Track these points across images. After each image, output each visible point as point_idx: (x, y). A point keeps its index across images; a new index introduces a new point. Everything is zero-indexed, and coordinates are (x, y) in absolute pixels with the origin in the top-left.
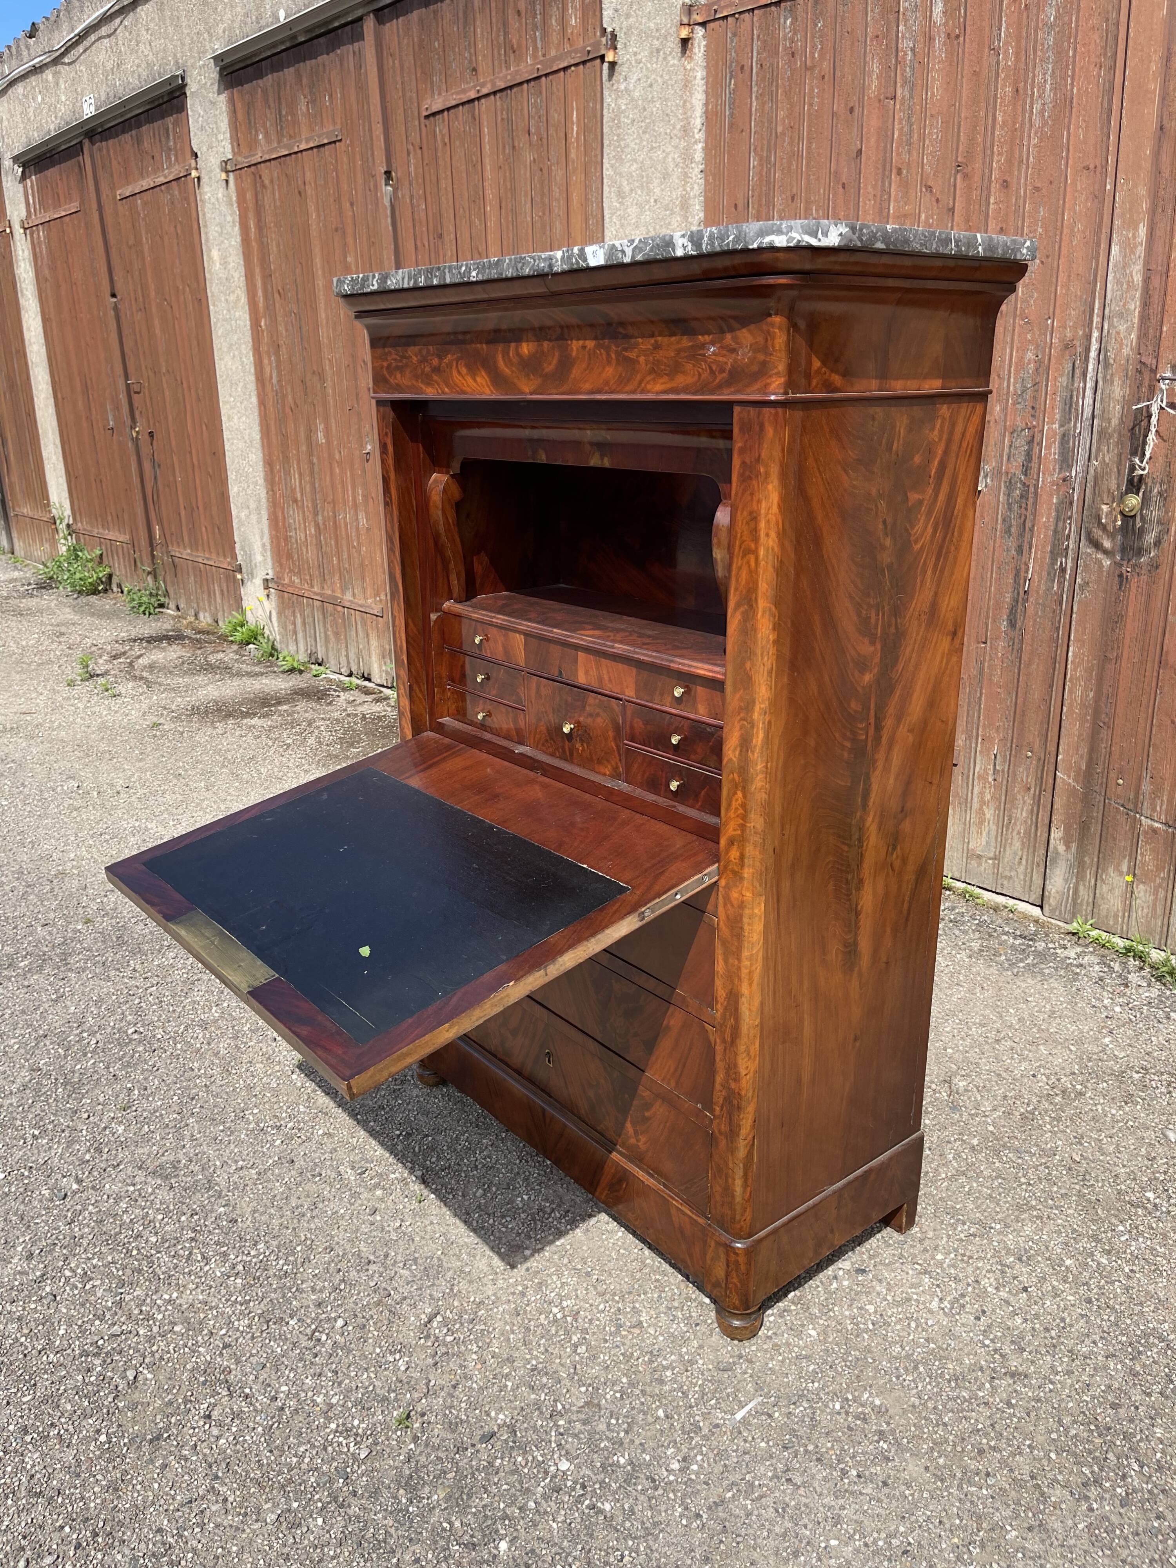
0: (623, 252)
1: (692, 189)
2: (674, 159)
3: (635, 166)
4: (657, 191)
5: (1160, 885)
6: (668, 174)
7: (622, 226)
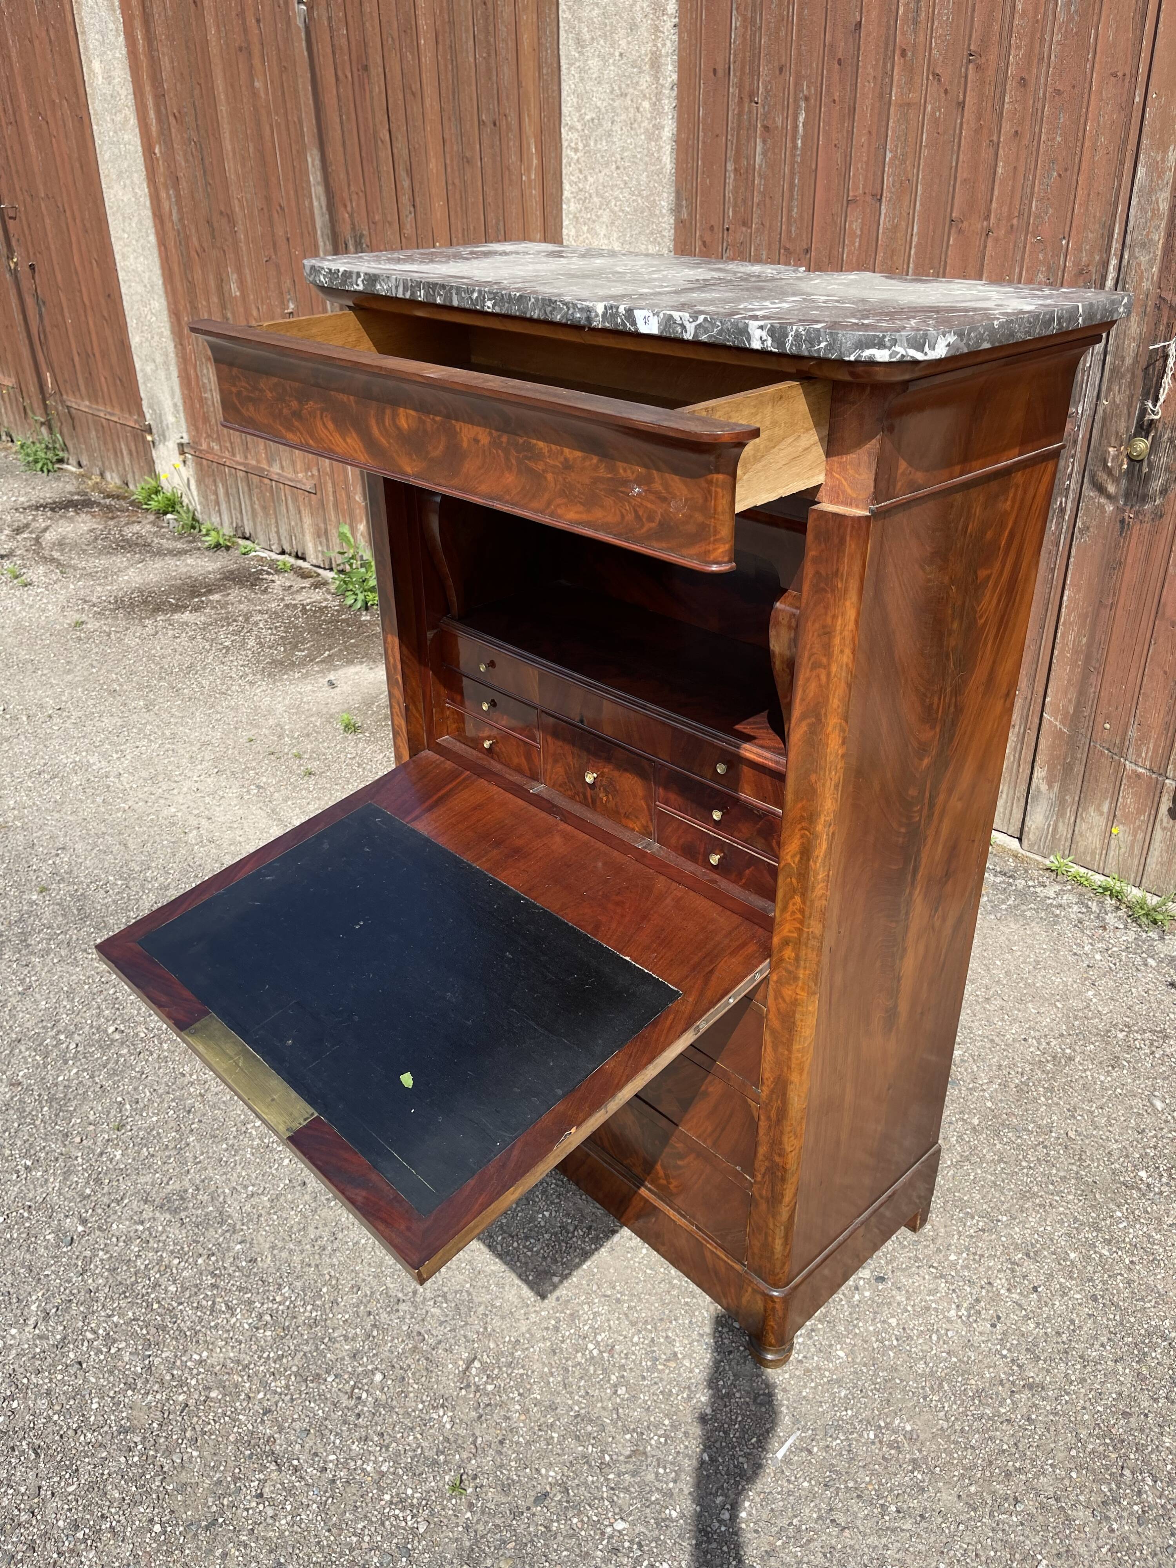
0: (683, 327)
1: (664, 45)
2: (642, 8)
3: (596, 11)
4: (623, 43)
5: (1139, 827)
6: (635, 25)
7: (582, 79)
